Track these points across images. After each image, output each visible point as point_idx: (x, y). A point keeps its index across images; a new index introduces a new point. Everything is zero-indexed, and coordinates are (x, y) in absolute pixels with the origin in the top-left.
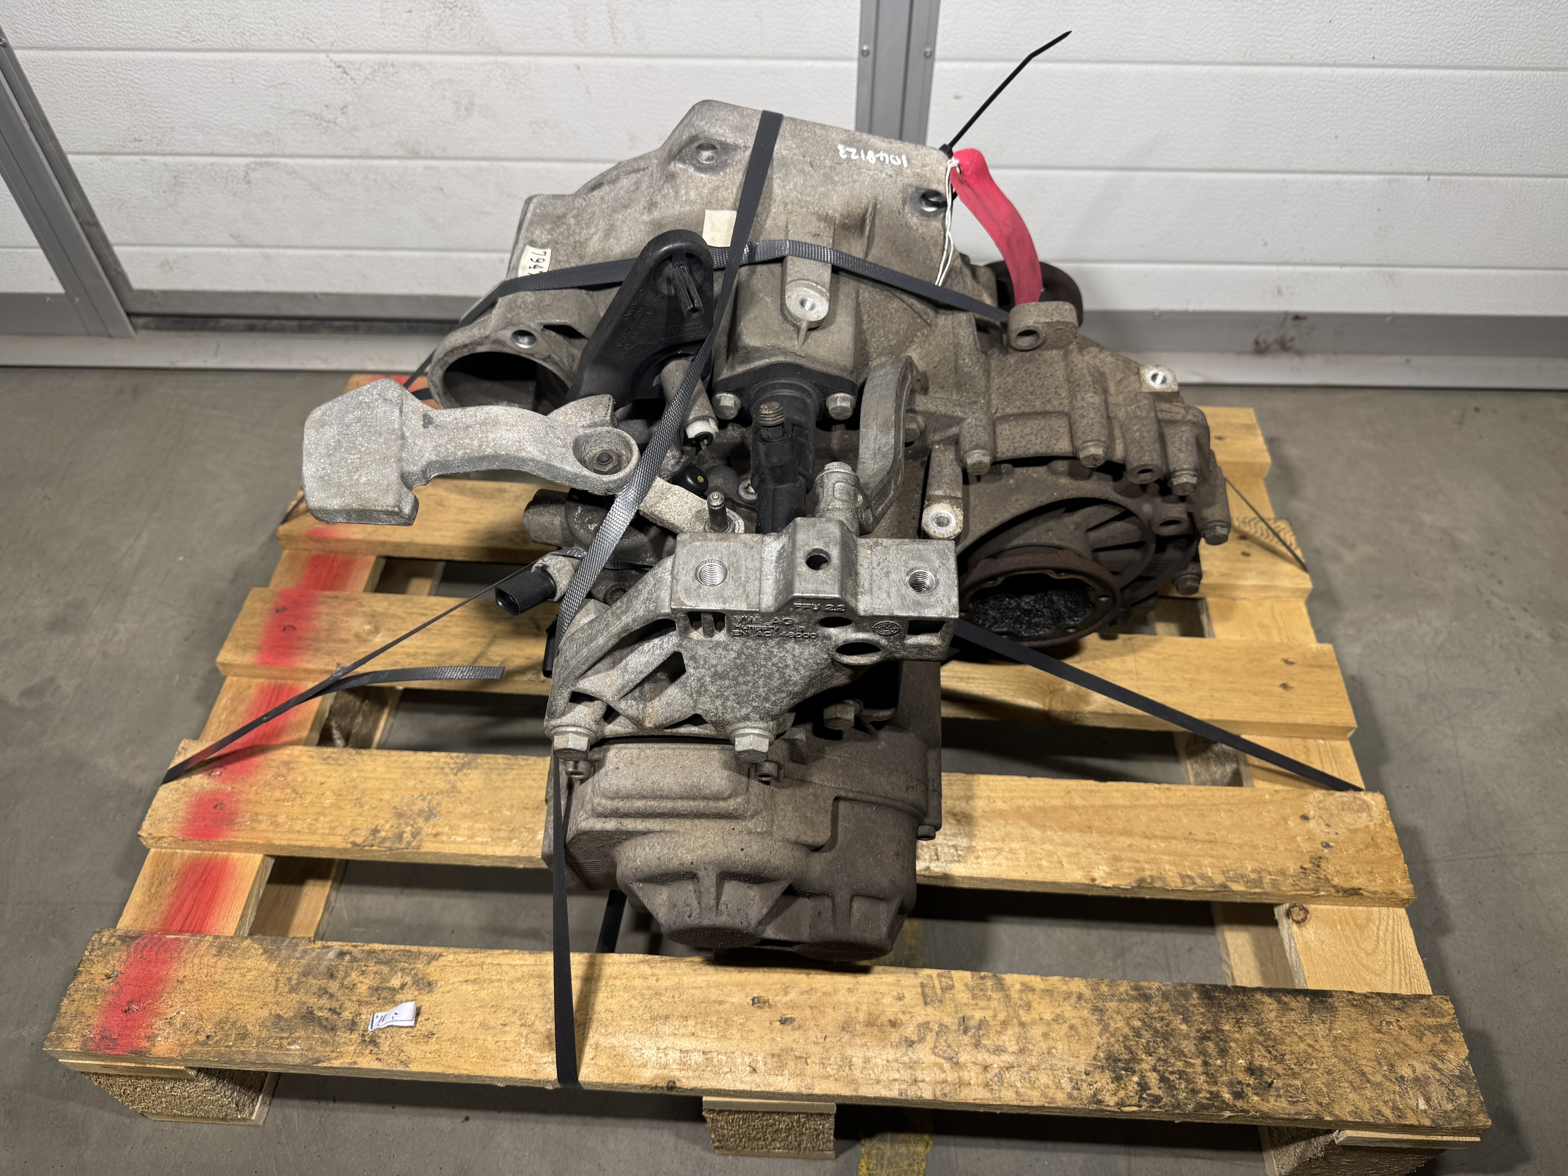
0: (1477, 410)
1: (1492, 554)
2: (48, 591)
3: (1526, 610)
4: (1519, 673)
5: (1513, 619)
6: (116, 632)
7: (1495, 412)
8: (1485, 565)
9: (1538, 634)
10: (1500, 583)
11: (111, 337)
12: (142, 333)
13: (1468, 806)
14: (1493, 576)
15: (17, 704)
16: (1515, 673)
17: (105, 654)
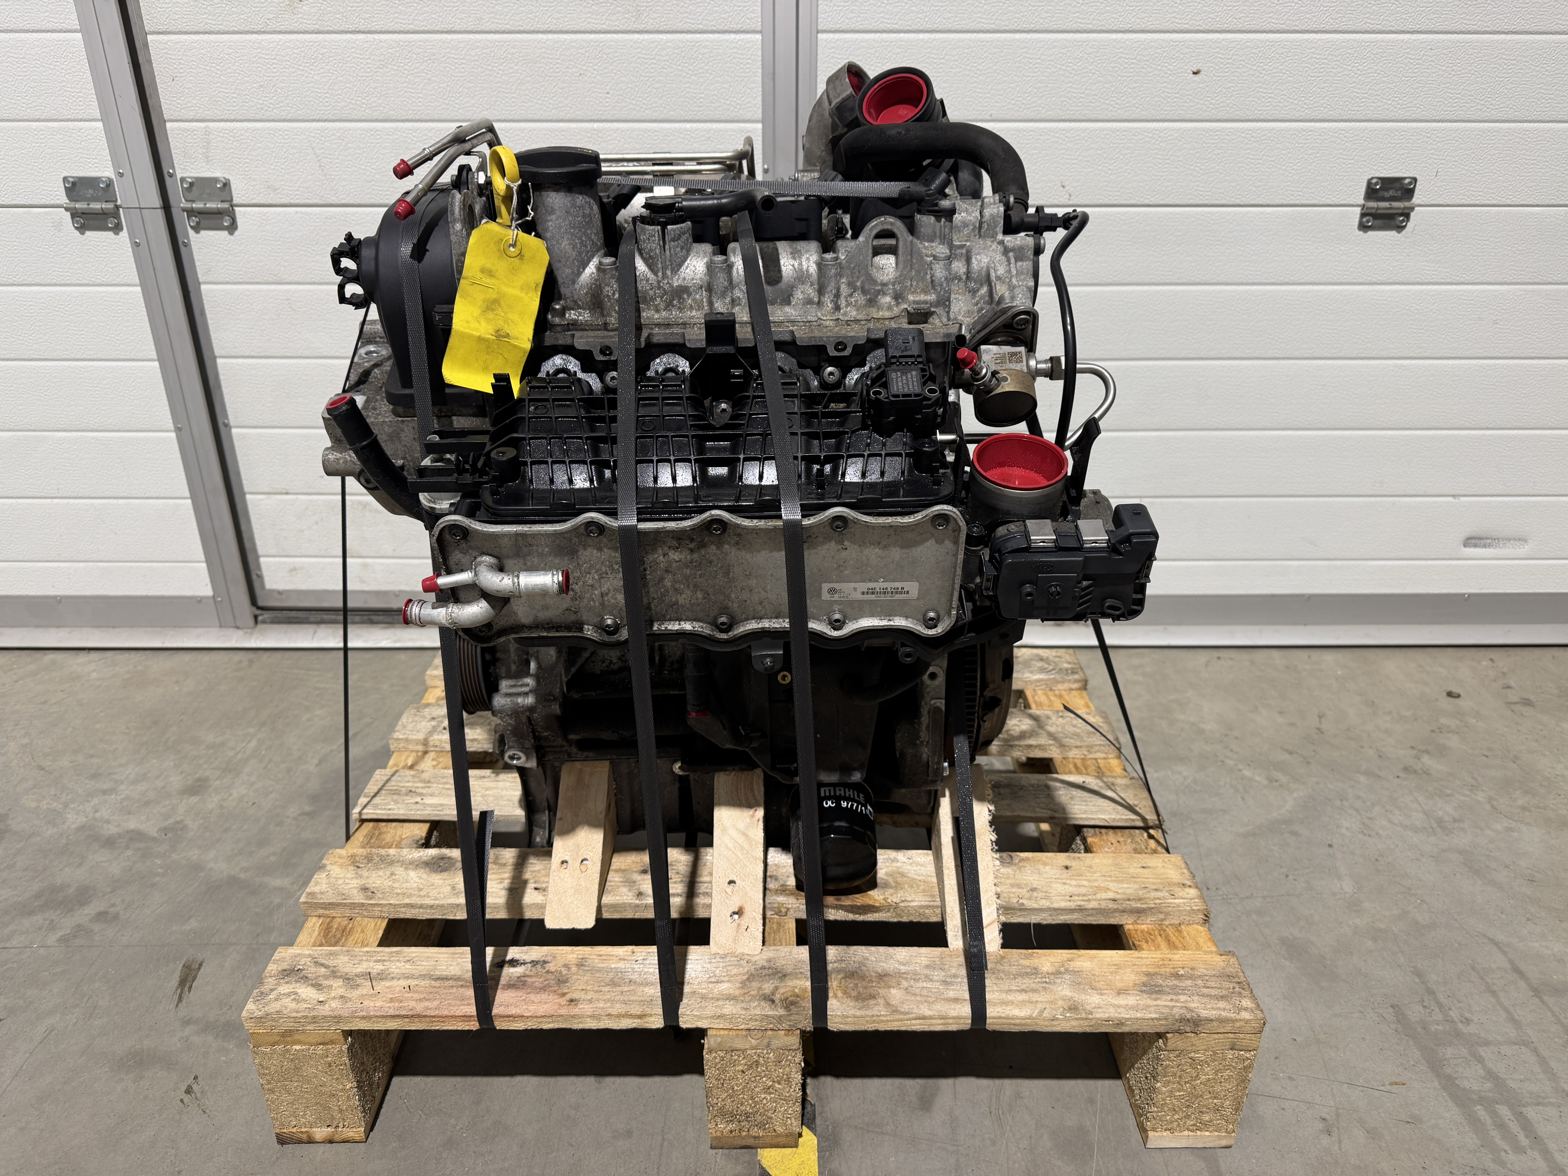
0: (1219, 658)
1: (1226, 735)
2: (182, 773)
3: (1249, 765)
4: (1243, 799)
5: (1240, 770)
6: (230, 795)
7: (1231, 659)
8: (1221, 741)
9: (1257, 778)
10: (1232, 751)
11: (238, 628)
12: (260, 626)
13: (1204, 872)
14: (1226, 747)
15: (156, 835)
16: (1240, 800)
17: (221, 807)
